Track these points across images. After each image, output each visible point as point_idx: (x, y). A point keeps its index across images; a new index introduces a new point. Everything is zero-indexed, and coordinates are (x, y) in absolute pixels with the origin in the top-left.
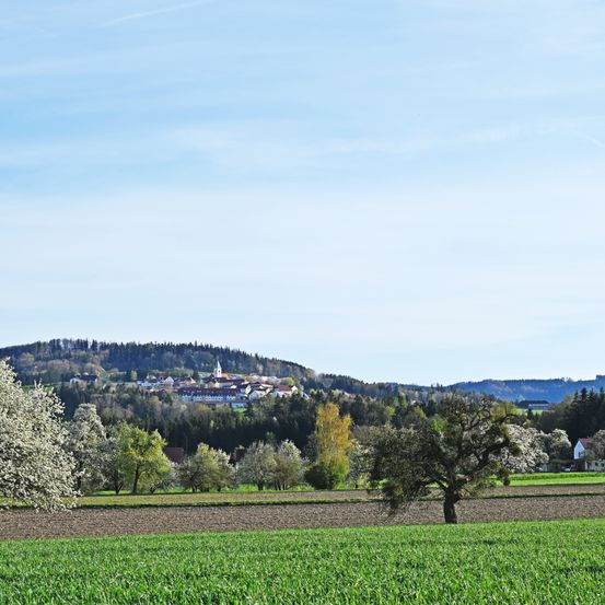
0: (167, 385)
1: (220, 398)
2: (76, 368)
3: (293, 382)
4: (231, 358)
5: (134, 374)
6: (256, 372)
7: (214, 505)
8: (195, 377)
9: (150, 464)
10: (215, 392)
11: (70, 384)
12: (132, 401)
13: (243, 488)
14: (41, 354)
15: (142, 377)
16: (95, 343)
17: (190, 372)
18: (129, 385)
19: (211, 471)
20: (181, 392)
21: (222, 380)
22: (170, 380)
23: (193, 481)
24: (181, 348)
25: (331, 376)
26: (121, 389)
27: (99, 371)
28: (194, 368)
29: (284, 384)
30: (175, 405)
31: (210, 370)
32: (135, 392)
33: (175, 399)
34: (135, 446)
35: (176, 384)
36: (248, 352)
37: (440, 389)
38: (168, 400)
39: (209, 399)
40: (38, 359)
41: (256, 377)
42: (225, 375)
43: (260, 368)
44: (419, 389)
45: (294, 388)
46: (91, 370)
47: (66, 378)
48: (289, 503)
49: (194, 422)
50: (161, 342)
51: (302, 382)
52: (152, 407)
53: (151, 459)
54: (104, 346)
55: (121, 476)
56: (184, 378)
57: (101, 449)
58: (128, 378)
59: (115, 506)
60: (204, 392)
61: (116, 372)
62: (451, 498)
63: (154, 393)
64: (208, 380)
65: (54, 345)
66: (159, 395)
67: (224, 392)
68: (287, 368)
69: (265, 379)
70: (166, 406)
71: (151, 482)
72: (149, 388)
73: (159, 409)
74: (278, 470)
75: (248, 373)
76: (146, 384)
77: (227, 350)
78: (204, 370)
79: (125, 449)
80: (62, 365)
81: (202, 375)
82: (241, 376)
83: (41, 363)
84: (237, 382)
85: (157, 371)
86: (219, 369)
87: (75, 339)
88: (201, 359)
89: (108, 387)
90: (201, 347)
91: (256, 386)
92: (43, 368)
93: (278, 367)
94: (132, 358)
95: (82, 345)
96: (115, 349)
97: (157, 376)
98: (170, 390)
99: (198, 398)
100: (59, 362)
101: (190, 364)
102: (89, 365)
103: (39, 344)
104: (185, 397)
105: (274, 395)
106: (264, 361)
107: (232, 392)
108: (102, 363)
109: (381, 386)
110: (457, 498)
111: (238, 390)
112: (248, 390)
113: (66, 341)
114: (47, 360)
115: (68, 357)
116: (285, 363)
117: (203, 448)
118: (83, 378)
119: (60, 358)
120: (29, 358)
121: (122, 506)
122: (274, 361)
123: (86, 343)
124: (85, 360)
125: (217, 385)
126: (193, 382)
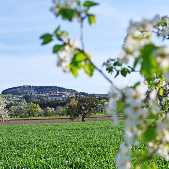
0: (47, 95)
1: (58, 97)
2: (28, 91)
3: (73, 94)
4: (60, 89)
5: (40, 92)
6: (66, 92)
7: (47, 119)
8: (53, 93)
9: (37, 111)
10: (57, 96)
11: (27, 95)
12: (40, 98)
13: (57, 116)
14: (21, 88)
15: (42, 93)
16: (32, 86)
17: (52, 92)
18: (39, 95)
19: (50, 112)
20: (50, 96)
21: (59, 93)
22: (48, 93)
23: (46, 114)
24: (50, 87)
25: (81, 92)
26: (37, 95)
27: (33, 92)
28: (53, 91)
29: (71, 94)
30: (49, 99)
31: (56, 92)
32: (41, 96)
33: (49, 97)
34: (33, 107)
35: (49, 94)
36: (64, 88)
37: (104, 95)
38: (47, 98)
39: (56, 97)
40: (21, 89)
41: (66, 93)
42: (59, 92)
43: (67, 91)
44: (99, 95)
45: (73, 95)
46: (32, 92)
47: (26, 93)
48: (62, 119)
49: (51, 102)
50: (46, 86)
51: (75, 94)
52: (44, 99)
53: (37, 110)
54: (34, 87)
55: (31, 113)
56: (51, 93)
57: (26, 108)
58: (39, 93)
59: (27, 120)
60: (55, 96)
61: (37, 92)
62: (84, 117)
63: (44, 96)
64: (56, 93)
65: (24, 87)
66: (45, 97)
67: (59, 96)
68: (72, 91)
69: (67, 93)
70: (47, 99)
71: (37, 115)
72: (43, 95)
73: (45, 99)
74: (63, 112)
75: (64, 92)
76: (43, 94)
77: (60, 87)
78: (55, 91)
79: (31, 108)
80: (26, 91)
81: (54, 92)
82: (62, 93)
83: (21, 90)
84: (62, 94)
85: (45, 92)
86: (58, 91)
87: (28, 85)
88: (54, 89)
89: (35, 95)
90: (54, 87)
91: (65, 94)
92: (22, 91)
93: (70, 91)
94: (40, 89)
95: (30, 86)
96: (36, 87)
97: (45, 93)
98: (48, 96)
99: (54, 97)
100: (25, 90)
101: (52, 90)
102: (31, 91)
103: (21, 86)
104: (51, 97)
105: (69, 96)
106: (67, 89)
107: (61, 96)
108: (34, 90)
109: (91, 94)
110: (85, 117)
111: (62, 95)
112: (64, 95)
113: (26, 86)
114: (22, 90)
115: (27, 89)
116: (72, 90)
117: (48, 107)
118: (30, 93)
119: (25, 89)
120: (19, 89)
121: (29, 120)
122: (69, 89)
123: (31, 86)
124: (30, 90)
125: (58, 94)
126: (53, 94)
